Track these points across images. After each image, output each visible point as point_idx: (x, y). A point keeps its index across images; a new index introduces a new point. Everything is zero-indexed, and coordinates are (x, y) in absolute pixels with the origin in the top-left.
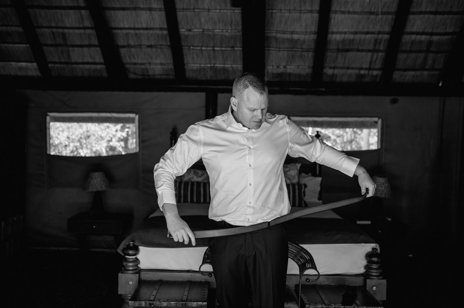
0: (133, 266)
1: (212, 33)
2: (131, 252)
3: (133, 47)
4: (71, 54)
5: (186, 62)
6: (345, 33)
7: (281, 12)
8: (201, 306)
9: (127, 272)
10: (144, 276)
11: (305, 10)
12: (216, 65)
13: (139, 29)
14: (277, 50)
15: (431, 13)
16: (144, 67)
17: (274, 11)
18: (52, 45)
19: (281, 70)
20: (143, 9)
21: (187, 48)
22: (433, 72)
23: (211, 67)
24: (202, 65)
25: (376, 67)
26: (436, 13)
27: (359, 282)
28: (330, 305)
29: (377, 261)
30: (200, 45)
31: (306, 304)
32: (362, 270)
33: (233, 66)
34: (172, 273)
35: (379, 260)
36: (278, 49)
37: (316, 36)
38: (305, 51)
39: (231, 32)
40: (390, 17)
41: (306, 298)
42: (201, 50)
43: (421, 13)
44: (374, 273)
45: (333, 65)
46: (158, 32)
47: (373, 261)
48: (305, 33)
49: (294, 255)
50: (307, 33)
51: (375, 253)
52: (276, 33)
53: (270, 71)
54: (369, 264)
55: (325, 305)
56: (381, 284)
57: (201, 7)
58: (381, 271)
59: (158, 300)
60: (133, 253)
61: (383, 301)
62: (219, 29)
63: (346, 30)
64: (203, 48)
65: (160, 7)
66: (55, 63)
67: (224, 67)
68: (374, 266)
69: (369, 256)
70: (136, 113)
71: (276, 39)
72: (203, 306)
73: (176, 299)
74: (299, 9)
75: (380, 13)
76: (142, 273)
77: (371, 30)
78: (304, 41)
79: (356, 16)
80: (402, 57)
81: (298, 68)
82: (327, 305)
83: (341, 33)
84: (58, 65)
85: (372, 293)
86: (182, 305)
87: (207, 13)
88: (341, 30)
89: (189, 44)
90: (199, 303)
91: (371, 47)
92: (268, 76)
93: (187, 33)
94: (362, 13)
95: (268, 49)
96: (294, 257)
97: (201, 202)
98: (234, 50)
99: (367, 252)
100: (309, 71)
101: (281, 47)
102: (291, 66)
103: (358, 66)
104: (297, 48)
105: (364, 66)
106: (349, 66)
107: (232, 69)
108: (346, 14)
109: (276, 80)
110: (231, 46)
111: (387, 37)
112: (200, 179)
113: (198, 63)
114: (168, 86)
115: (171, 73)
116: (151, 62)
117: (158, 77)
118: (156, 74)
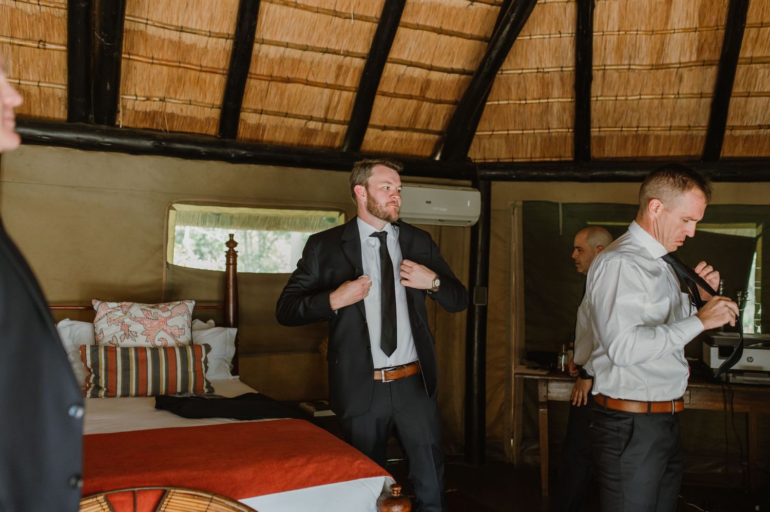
6: (287, 45)
14: (149, 63)
15: (434, 30)
19: (155, 106)
22: (428, 136)
25: (337, 117)
26: (440, 31)
33: (42, 84)
36: (150, 61)
37: (230, 43)
38: (206, 72)
40: (367, 25)
43: (417, 27)
45: (260, 107)
48: (208, 34)
52: (147, 24)
53: (129, 106)
63: (287, 39)
71: (145, 37)
75: (352, 16)
77: (333, 46)
78: (205, 50)
79: (308, 14)
80: (380, 103)
81: (190, 104)
83: (278, 44)
88: (278, 38)
91: (330, 81)
92: (124, 114)
94: (317, 11)
95: (127, 56)
98: (44, 48)
100: (215, 113)
101: (156, 56)
102: (175, 99)
103: (306, 113)
104: (189, 64)
105: (315, 114)
106: (289, 112)
107: (40, 90)
108: (291, 6)
109: (142, 126)
110: (37, 38)
111: (359, 63)
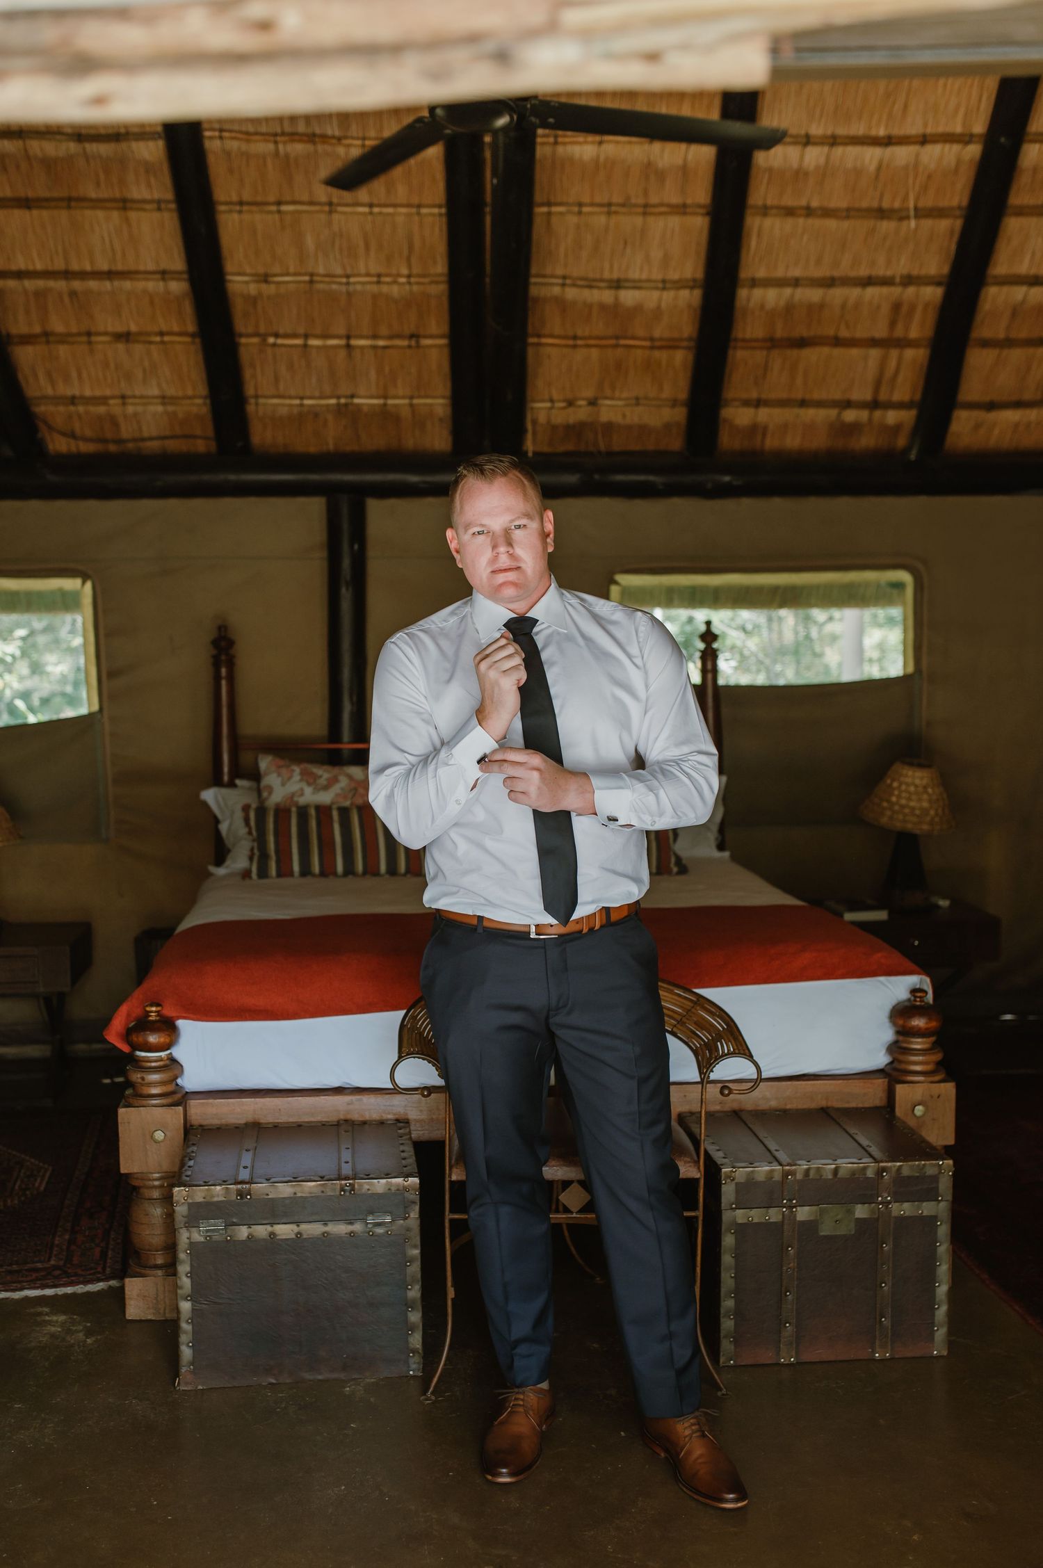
0: (163, 1083)
1: (344, 288)
2: (153, 1039)
3: (64, 339)
5: (250, 390)
6: (796, 283)
7: (580, 213)
8: (401, 1188)
9: (145, 1102)
10: (201, 1112)
11: (662, 205)
12: (356, 401)
13: (83, 275)
14: (566, 346)
16: (102, 410)
17: (555, 209)
19: (581, 413)
20: (97, 203)
21: (255, 340)
23: (338, 405)
24: (307, 402)
25: (897, 397)
27: (873, 1094)
28: (795, 1165)
29: (927, 1029)
30: (301, 330)
31: (722, 1165)
32: (880, 1059)
33: (415, 401)
34: (290, 1099)
35: (934, 1024)
36: (571, 342)
37: (697, 293)
38: (660, 348)
39: (409, 283)
40: (944, 225)
41: (718, 1150)
42: (305, 346)
44: (918, 1063)
45: (754, 394)
46: (152, 285)
47: (913, 1027)
48: (660, 285)
49: (674, 1019)
50: (668, 285)
51: (918, 1003)
52: (563, 285)
53: (542, 418)
54: (901, 1038)
55: (781, 1164)
56: (939, 1097)
57: (305, 198)
58: (938, 1057)
59: (265, 1181)
60: (162, 1040)
61: (946, 1148)
62: (368, 275)
63: (797, 272)
64: (314, 342)
65: (157, 195)
67: (385, 405)
68: (918, 1044)
69: (900, 1013)
70: (85, 577)
71: (563, 305)
72: (406, 1189)
73: (321, 1174)
74: (641, 201)
75: (912, 213)
76: (193, 1104)
77: (881, 271)
78: (658, 313)
79: (832, 224)
80: (978, 361)
81: (638, 404)
82: (785, 1163)
83: (781, 283)
85: (912, 1123)
86: (342, 1189)
87: (323, 217)
88: (780, 273)
89: (262, 330)
90: (394, 1180)
91: (880, 331)
92: (534, 433)
93: (253, 289)
94: (849, 213)
95: (534, 340)
96: (675, 1026)
97: (335, 874)
98: (418, 346)
99: (894, 1002)
100: (679, 415)
101: (579, 333)
102: (612, 399)
103: (837, 395)
104: (633, 338)
105: (856, 396)
106: (808, 397)
107: (413, 413)
108: (800, 216)
109: (561, 449)
110: (407, 332)
111: (933, 294)
112: (325, 798)
113: (293, 393)
114: (193, 478)
115: (198, 432)
116: (129, 393)
117: (154, 446)
118: (146, 434)
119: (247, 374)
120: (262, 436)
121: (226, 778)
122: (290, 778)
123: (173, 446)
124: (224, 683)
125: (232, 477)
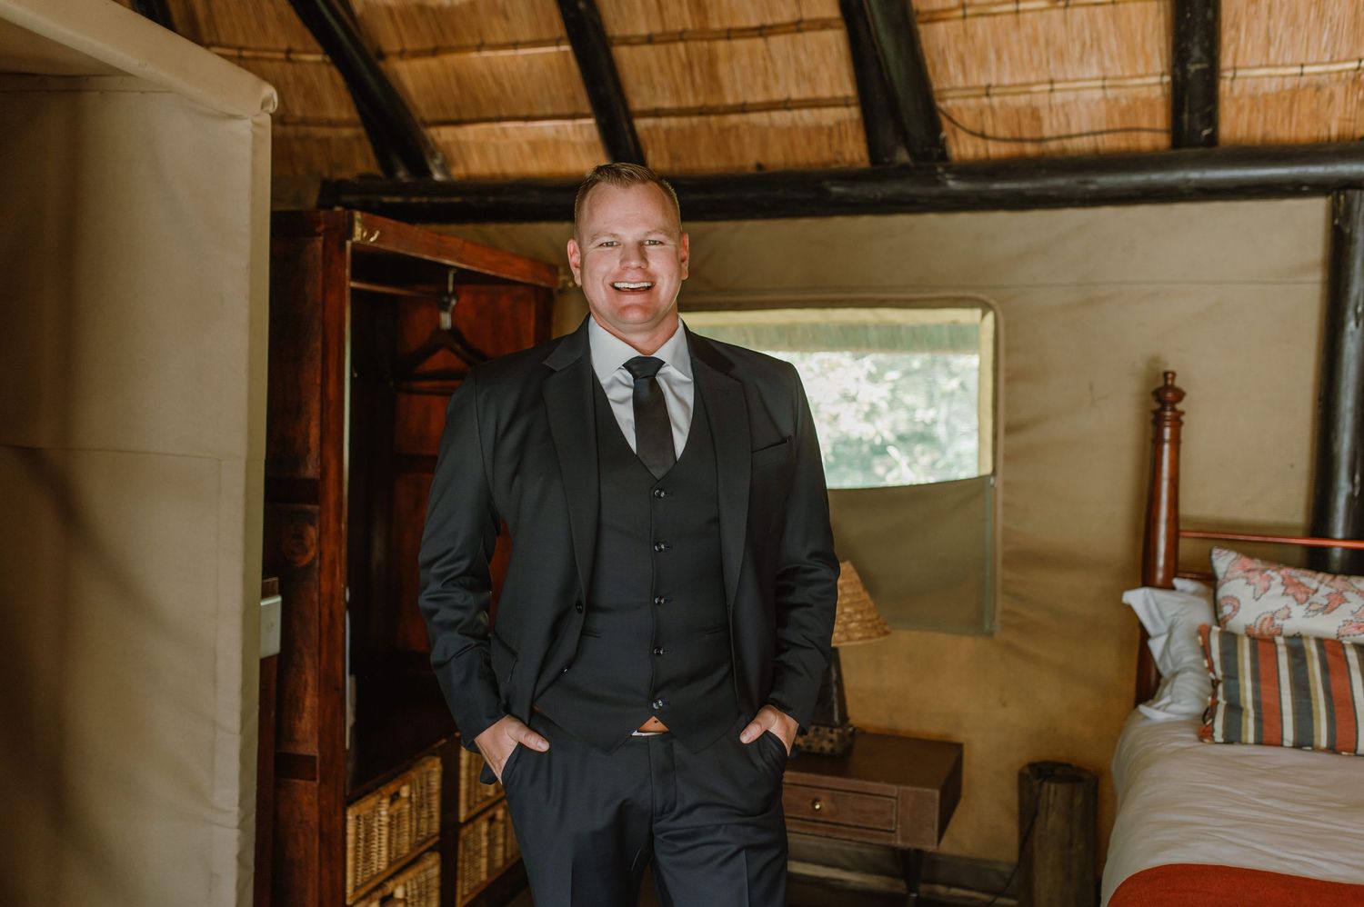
3: (984, 10)
4: (723, 69)
5: (1226, 61)
16: (1022, 100)
18: (650, 40)
66: (657, 113)
70: (985, 307)
84: (673, 121)
112: (1328, 625)
113: (1288, 59)
114: (1138, 179)
115: (1145, 123)
116: (1060, 76)
117: (1084, 144)
118: (1074, 130)
119: (1227, 35)
120: (1235, 123)
121: (1160, 575)
122: (1266, 590)
123: (1109, 143)
124: (1166, 447)
125: (1195, 175)
